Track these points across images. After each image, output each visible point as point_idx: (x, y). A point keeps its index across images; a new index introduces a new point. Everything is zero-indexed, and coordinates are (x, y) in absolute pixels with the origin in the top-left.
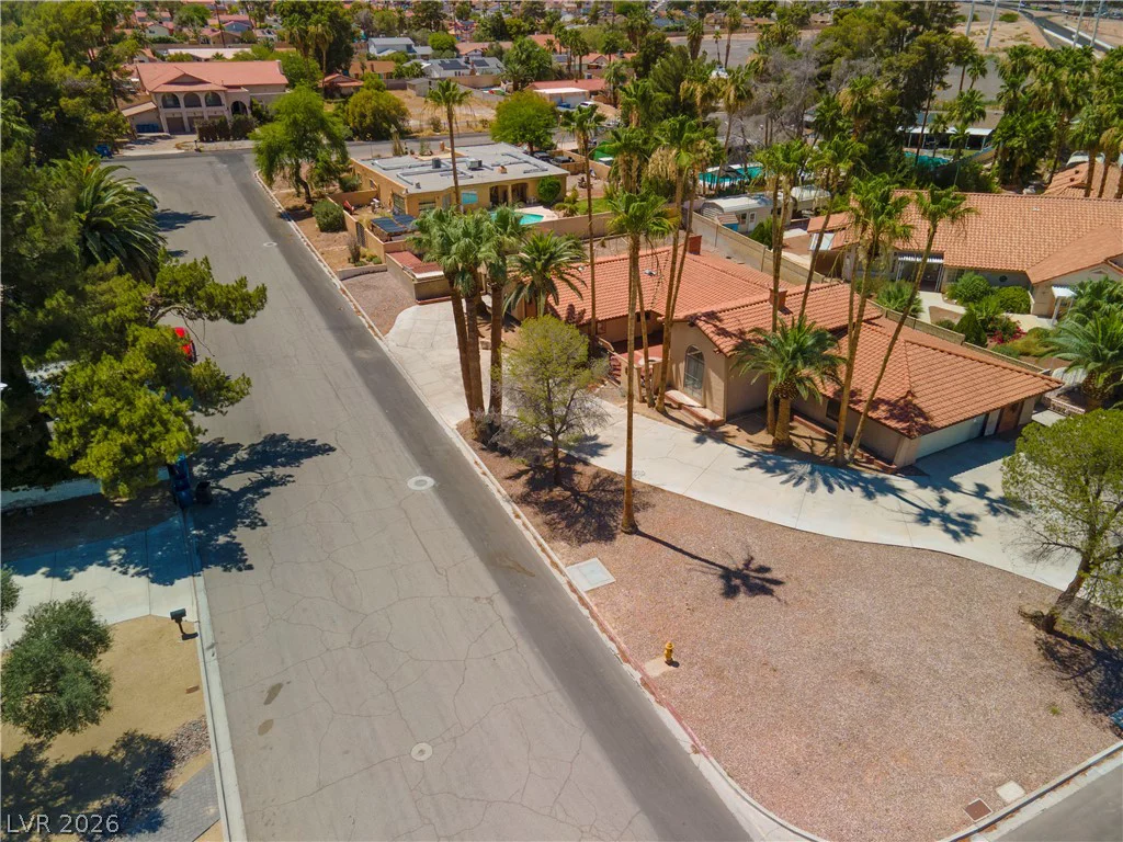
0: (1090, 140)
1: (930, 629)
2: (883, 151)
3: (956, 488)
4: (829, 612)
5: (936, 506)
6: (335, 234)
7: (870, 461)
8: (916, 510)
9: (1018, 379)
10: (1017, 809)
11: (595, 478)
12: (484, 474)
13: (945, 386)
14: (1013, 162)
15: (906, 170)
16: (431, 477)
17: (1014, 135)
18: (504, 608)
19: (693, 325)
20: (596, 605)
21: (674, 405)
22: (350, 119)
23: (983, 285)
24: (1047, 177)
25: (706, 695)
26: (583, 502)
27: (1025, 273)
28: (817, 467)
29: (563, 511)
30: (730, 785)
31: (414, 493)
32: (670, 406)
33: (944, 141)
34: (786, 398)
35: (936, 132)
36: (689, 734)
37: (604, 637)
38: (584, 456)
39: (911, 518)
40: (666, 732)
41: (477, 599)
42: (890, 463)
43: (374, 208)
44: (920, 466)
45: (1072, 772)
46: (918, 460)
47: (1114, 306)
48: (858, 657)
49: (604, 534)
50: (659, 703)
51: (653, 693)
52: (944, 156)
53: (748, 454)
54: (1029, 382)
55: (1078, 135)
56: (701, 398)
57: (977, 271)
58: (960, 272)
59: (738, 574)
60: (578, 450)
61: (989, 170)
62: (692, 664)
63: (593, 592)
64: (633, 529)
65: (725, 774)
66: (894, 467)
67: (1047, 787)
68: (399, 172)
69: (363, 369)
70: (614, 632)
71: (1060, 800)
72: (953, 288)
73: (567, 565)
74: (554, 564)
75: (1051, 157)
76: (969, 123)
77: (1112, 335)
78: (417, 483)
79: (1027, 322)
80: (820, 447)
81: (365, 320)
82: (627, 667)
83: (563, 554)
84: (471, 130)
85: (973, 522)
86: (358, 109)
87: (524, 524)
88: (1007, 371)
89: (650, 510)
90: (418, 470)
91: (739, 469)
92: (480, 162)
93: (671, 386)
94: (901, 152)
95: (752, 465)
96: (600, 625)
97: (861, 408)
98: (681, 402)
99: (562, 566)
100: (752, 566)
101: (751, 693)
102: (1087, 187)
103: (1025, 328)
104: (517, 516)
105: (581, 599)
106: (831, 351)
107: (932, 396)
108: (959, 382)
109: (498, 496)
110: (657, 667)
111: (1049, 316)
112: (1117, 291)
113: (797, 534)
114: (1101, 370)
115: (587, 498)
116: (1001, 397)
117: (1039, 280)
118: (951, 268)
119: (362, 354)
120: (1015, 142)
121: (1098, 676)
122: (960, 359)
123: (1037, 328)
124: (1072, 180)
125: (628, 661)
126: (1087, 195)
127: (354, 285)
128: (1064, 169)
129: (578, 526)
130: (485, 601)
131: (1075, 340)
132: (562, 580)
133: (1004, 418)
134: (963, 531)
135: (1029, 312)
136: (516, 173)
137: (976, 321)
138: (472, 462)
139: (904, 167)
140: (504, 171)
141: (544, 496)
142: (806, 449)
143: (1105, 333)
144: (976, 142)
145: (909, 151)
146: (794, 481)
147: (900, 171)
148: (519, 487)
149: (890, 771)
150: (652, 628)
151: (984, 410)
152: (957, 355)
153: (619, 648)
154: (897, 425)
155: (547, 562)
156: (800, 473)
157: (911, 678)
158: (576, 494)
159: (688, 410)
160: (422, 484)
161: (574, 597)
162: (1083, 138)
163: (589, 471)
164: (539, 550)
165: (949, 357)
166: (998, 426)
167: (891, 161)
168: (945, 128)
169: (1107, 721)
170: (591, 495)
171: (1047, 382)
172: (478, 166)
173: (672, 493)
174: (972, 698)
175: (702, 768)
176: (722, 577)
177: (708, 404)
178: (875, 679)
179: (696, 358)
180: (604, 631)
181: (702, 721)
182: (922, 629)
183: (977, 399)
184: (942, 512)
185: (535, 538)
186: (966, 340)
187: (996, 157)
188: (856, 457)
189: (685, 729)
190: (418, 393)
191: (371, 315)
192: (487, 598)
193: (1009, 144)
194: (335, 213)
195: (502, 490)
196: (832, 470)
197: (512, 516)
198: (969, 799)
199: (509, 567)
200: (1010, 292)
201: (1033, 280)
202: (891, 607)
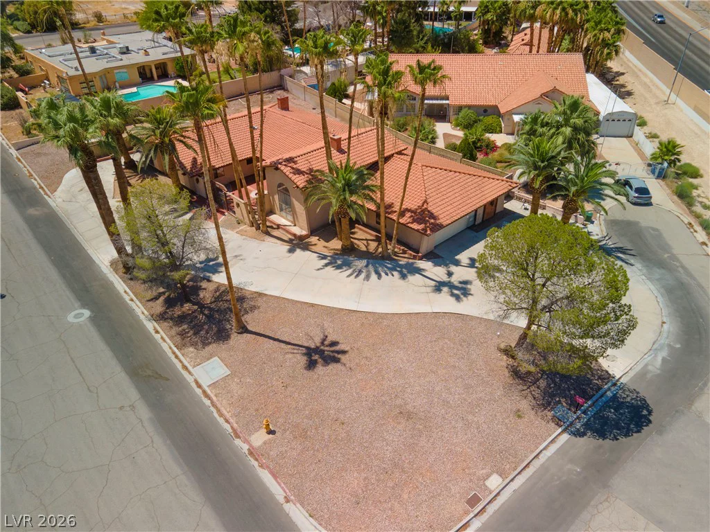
0: (529, 13)
1: (444, 371)
2: (408, 27)
3: (457, 263)
4: (380, 371)
5: (445, 278)
6: (12, 112)
7: (404, 252)
8: (433, 283)
9: (493, 184)
10: (498, 494)
11: (216, 292)
12: (132, 300)
13: (448, 195)
14: (489, 29)
15: (426, 38)
16: (88, 309)
17: (488, 12)
18: (144, 412)
19: (277, 169)
20: (216, 396)
21: (275, 226)
22: (27, 16)
23: (473, 117)
24: (509, 38)
25: (295, 453)
26: (206, 312)
27: (496, 107)
28: (371, 261)
29: (191, 322)
30: (311, 524)
31: (72, 325)
32: (271, 227)
33: (448, 16)
34: (345, 217)
35: (442, 11)
36: (282, 488)
37: (221, 420)
38: (208, 274)
39: (429, 289)
40: (265, 489)
41: (121, 408)
42: (418, 252)
43: (45, 88)
44: (436, 251)
45: (530, 458)
46: (435, 247)
47: (544, 129)
48: (399, 402)
49: (222, 336)
50: (261, 466)
51: (256, 460)
52: (450, 26)
53: (324, 257)
54: (499, 185)
55: (522, 11)
56: (291, 219)
57: (470, 107)
58: (460, 108)
59: (317, 350)
60: (203, 270)
61: (476, 35)
62: (285, 430)
63: (213, 385)
64: (244, 330)
65: (307, 515)
66: (420, 255)
67: (516, 472)
68: (61, 58)
69: (33, 223)
70: (228, 416)
71: (524, 481)
72: (457, 119)
73: (194, 367)
74: (185, 368)
75: (511, 25)
76: (462, 4)
77: (542, 153)
78: (76, 316)
79: (500, 139)
80: (373, 245)
81: (36, 182)
82: (238, 442)
83: (191, 358)
84: (128, 21)
85: (469, 286)
86: (31, 9)
87: (162, 338)
88: (486, 179)
89: (256, 311)
90: (77, 304)
91: (318, 270)
92: (127, 48)
93: (272, 212)
94: (422, 26)
95: (326, 265)
96: (218, 411)
97: (394, 217)
98: (279, 223)
99: (190, 368)
100: (326, 343)
101: (326, 446)
102: (530, 44)
103: (499, 144)
104: (157, 332)
105: (204, 392)
106: (369, 183)
107: (440, 203)
108: (457, 191)
109: (142, 317)
110: (259, 438)
111: (513, 134)
112: (545, 120)
113: (358, 314)
114: (538, 175)
115: (210, 309)
116: (483, 198)
117: (505, 111)
118: (454, 106)
119: (32, 211)
120: (489, 16)
121: (542, 383)
122: (457, 174)
123: (506, 144)
124: (523, 40)
125: (239, 437)
126: (531, 51)
127: (28, 153)
128: (519, 32)
129: (203, 333)
130: (128, 409)
131: (522, 156)
132: (190, 379)
133: (487, 210)
134: (462, 294)
135: (501, 132)
136: (157, 55)
137: (469, 143)
138: (122, 292)
139: (424, 36)
140: (147, 54)
141: (177, 311)
142: (364, 248)
143: (538, 151)
144: (468, 16)
145: (427, 24)
146: (355, 274)
147: (422, 39)
148: (159, 306)
149: (419, 485)
150: (256, 406)
151: (475, 208)
152: (455, 172)
153: (232, 427)
154: (419, 228)
155: (179, 366)
156: (359, 268)
157: (433, 410)
158: (202, 306)
159: (285, 230)
160: (80, 316)
161: (199, 391)
162: (526, 12)
163: (211, 287)
164: (173, 357)
165: (451, 173)
166: (483, 215)
167: (415, 33)
168: (448, 7)
169: (550, 414)
170: (213, 306)
171: (510, 184)
172: (126, 51)
173: (273, 296)
174: (470, 417)
175: (291, 514)
176: (305, 354)
177: (297, 223)
178: (409, 416)
179: (284, 191)
180: (221, 415)
181: (292, 475)
182: (439, 372)
183: (468, 202)
184: (450, 282)
185: (170, 348)
186: (464, 157)
187: (479, 26)
188: (396, 250)
189: (280, 485)
190: (80, 238)
191: (41, 178)
192: (130, 406)
193: (486, 17)
194: (9, 95)
195: (146, 312)
196: (380, 261)
197: (153, 332)
198: (468, 494)
199: (149, 376)
200: (489, 120)
201: (502, 111)
202: (419, 360)
